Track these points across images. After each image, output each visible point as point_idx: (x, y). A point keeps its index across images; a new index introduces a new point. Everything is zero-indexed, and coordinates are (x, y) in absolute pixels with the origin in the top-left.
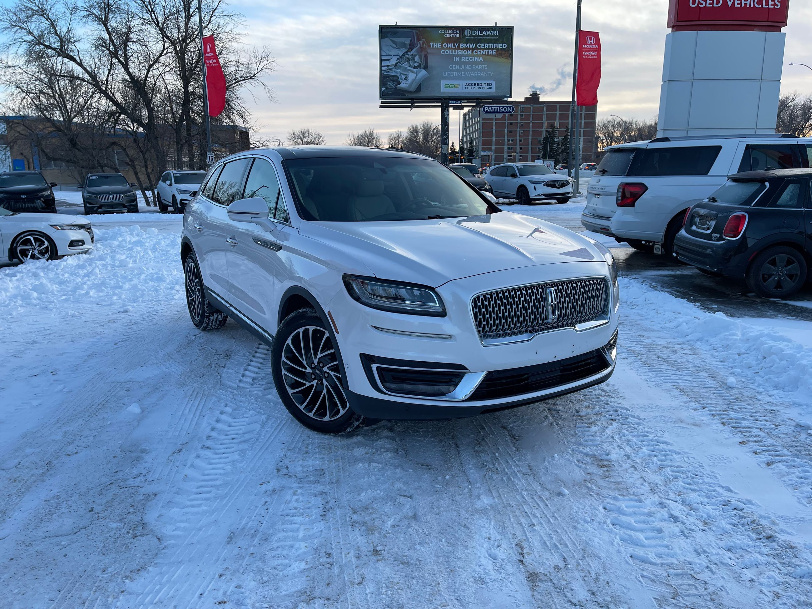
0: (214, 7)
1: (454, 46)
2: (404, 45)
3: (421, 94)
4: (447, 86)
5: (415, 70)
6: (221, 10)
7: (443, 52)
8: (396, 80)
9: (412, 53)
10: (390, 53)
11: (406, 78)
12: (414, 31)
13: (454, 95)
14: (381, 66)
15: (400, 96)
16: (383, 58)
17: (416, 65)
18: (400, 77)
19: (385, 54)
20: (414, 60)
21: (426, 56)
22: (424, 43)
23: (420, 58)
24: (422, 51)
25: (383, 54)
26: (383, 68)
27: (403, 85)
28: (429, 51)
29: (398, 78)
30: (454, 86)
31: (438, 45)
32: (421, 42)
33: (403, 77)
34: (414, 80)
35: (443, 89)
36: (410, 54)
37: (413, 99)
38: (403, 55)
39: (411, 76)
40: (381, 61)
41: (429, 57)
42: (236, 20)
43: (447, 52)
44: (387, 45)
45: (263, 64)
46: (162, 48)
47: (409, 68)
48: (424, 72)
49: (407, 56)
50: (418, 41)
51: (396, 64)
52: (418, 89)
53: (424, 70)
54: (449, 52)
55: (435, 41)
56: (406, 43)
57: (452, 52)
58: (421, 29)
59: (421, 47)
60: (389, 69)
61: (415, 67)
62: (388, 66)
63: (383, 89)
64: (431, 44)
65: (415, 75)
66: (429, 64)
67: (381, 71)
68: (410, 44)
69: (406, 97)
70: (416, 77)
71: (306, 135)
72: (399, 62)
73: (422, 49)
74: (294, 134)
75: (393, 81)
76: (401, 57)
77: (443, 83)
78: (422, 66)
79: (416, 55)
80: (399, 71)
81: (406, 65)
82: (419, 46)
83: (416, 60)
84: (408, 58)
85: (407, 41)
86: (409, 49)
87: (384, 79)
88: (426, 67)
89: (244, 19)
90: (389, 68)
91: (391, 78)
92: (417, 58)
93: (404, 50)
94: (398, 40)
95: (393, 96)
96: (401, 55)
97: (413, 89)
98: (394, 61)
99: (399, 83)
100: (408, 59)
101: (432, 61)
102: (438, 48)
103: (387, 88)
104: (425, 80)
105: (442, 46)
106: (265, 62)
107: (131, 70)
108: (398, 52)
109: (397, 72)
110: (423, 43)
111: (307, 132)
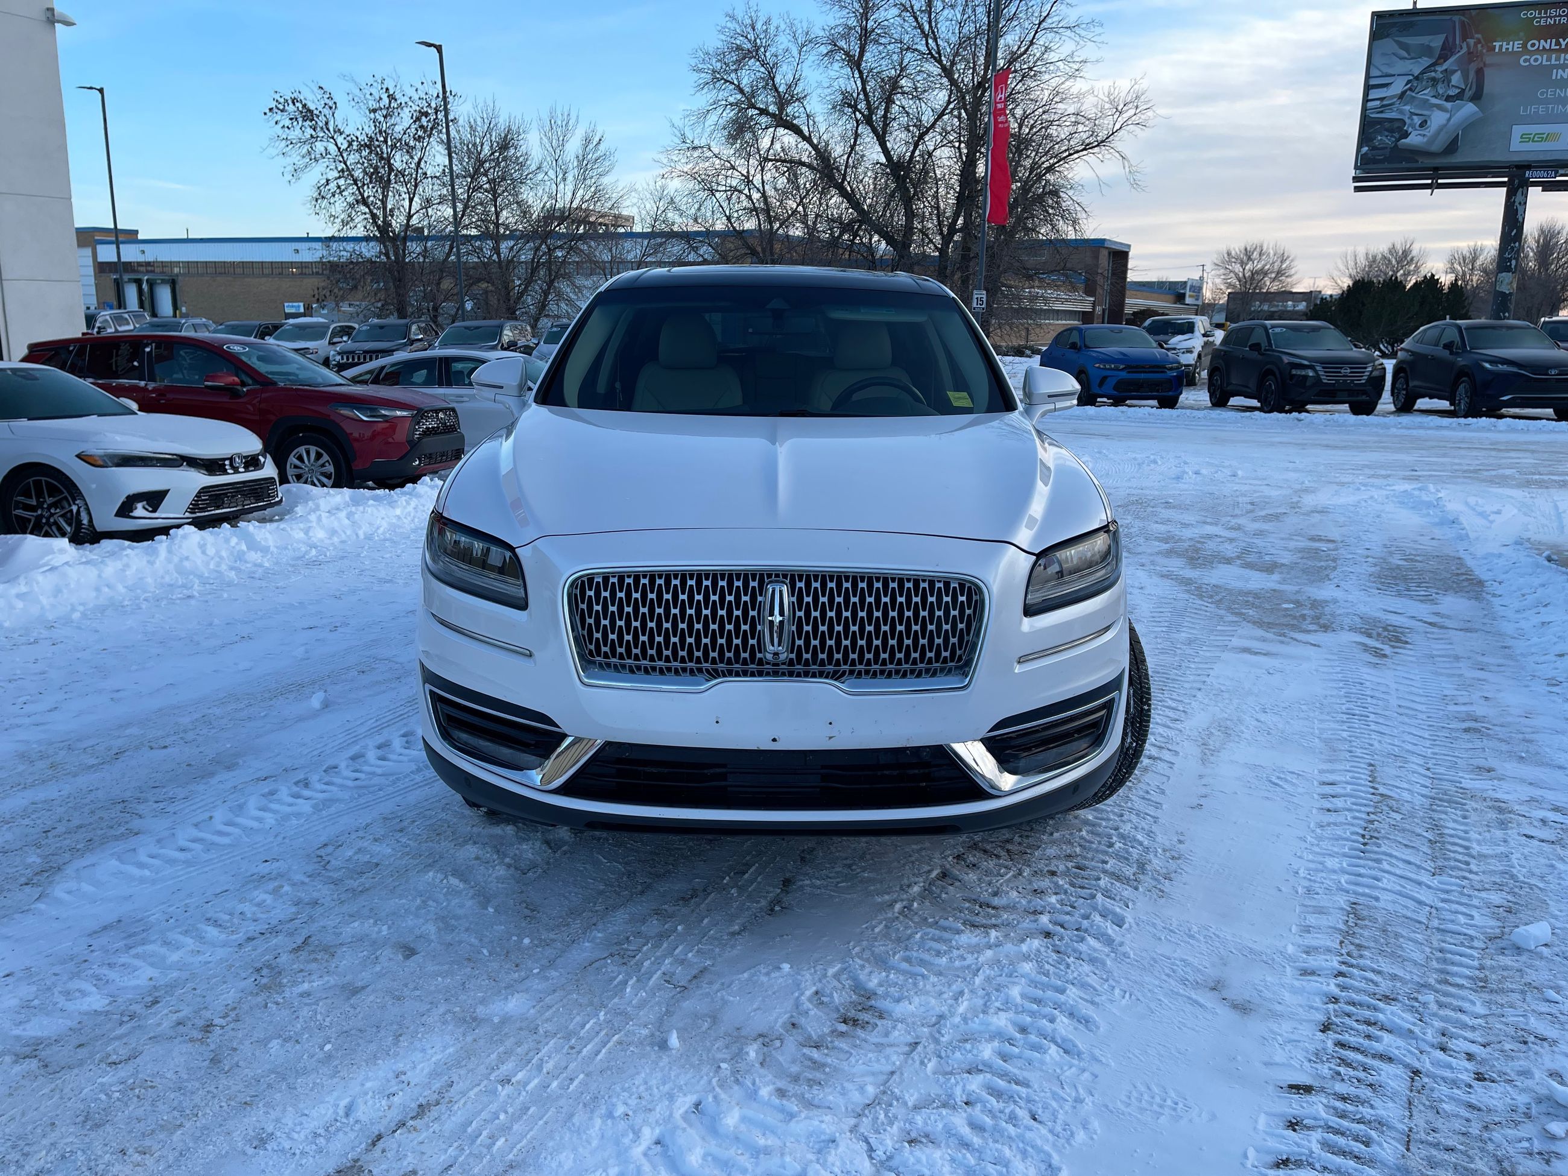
0: (1044, 14)
1: (1558, 43)
2: (1427, 50)
3: (1457, 159)
4: (1525, 138)
5: (1449, 105)
6: (1056, 19)
7: (1525, 61)
8: (1399, 129)
9: (1444, 67)
10: (1391, 71)
11: (1423, 124)
12: (1456, 18)
13: (1542, 158)
14: (1366, 100)
15: (1404, 165)
16: (1373, 82)
17: (1453, 92)
18: (1408, 121)
19: (1378, 73)
20: (1449, 81)
21: (1480, 73)
22: (1479, 42)
23: (1465, 76)
24: (1470, 61)
25: (1374, 72)
26: (1370, 104)
27: (1415, 139)
28: (1488, 59)
29: (1405, 123)
30: (1548, 138)
31: (1517, 45)
32: (1471, 42)
33: (1417, 120)
34: (1441, 128)
35: (1516, 145)
36: (1439, 69)
37: (1436, 169)
38: (1422, 73)
39: (1438, 119)
40: (1368, 88)
41: (1487, 72)
42: (1083, 33)
43: (1536, 60)
44: (1384, 54)
45: (1125, 116)
46: (947, 98)
47: (1434, 101)
48: (1469, 109)
49: (1433, 74)
50: (1464, 38)
51: (1404, 93)
52: (1452, 147)
53: (1471, 104)
54: (1543, 60)
55: (1507, 37)
56: (1432, 45)
57: (1549, 59)
58: (1474, 13)
59: (1469, 53)
60: (1383, 106)
61: (1449, 99)
62: (1382, 99)
63: (1365, 149)
64: (1497, 44)
65: (1448, 115)
66: (1487, 89)
67: (1364, 109)
68: (1443, 48)
69: (1419, 165)
70: (1449, 120)
71: (1255, 255)
72: (1410, 89)
73: (1471, 55)
74: (1229, 254)
75: (1391, 131)
76: (1417, 78)
77: (1518, 131)
78: (1468, 94)
79: (1454, 72)
80: (1407, 108)
81: (1426, 94)
82: (1465, 49)
83: (1453, 83)
84: (1434, 79)
85: (1437, 42)
86: (1439, 58)
87: (1368, 127)
88: (1476, 98)
89: (1098, 30)
90: (1385, 102)
91: (1387, 125)
92: (1456, 79)
93: (1426, 62)
94: (1413, 41)
95: (1386, 165)
96: (1416, 73)
97: (1436, 147)
98: (1398, 86)
99: (1406, 135)
100: (1434, 81)
101: (1493, 82)
102: (1513, 52)
103: (1374, 148)
104: (1470, 126)
105: (1524, 46)
106: (1132, 112)
107: (889, 145)
108: (1411, 67)
109: (1401, 112)
110: (1476, 44)
111: (1258, 250)
